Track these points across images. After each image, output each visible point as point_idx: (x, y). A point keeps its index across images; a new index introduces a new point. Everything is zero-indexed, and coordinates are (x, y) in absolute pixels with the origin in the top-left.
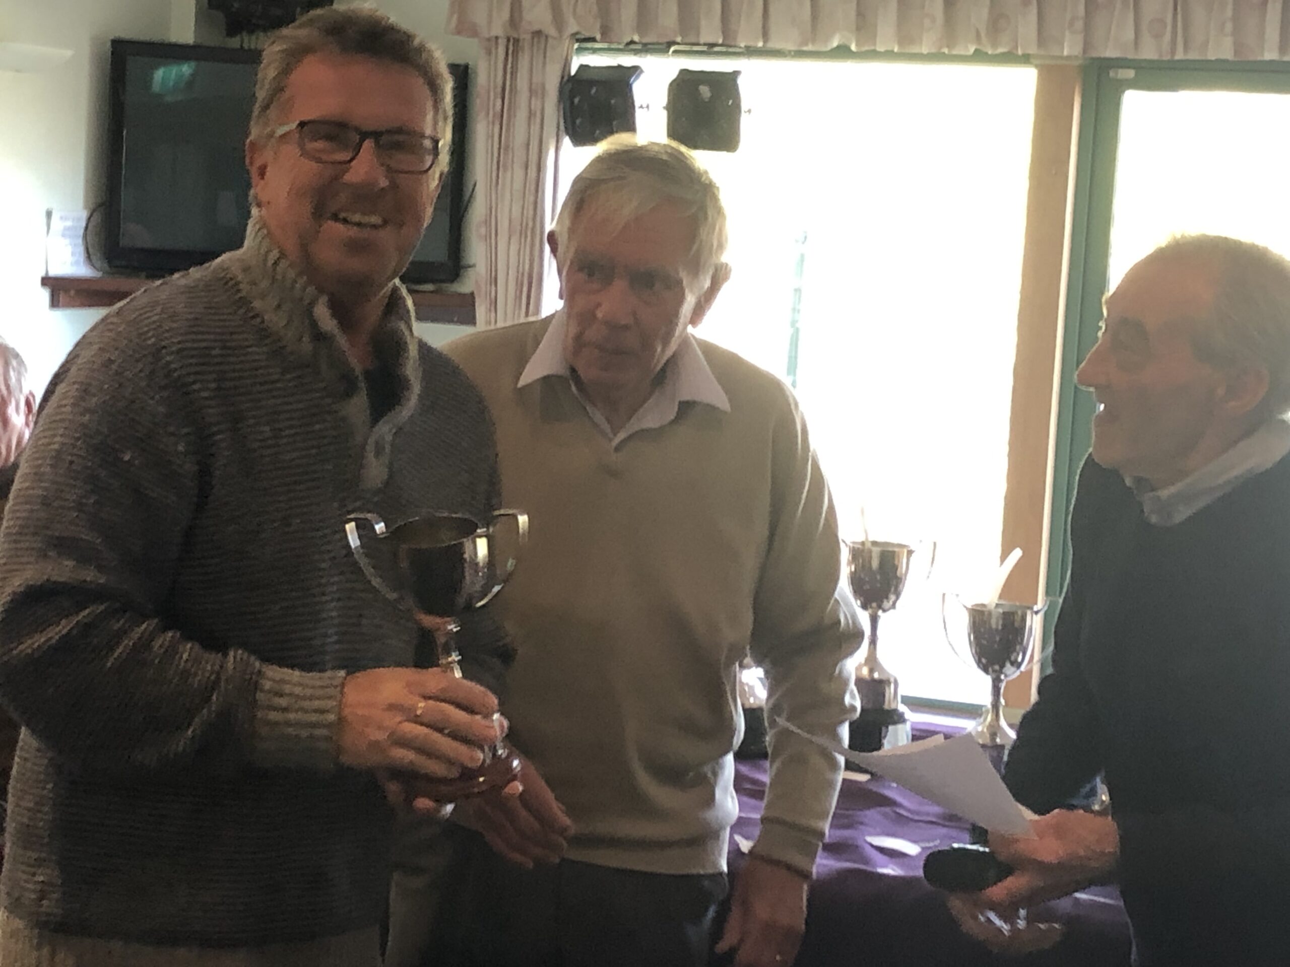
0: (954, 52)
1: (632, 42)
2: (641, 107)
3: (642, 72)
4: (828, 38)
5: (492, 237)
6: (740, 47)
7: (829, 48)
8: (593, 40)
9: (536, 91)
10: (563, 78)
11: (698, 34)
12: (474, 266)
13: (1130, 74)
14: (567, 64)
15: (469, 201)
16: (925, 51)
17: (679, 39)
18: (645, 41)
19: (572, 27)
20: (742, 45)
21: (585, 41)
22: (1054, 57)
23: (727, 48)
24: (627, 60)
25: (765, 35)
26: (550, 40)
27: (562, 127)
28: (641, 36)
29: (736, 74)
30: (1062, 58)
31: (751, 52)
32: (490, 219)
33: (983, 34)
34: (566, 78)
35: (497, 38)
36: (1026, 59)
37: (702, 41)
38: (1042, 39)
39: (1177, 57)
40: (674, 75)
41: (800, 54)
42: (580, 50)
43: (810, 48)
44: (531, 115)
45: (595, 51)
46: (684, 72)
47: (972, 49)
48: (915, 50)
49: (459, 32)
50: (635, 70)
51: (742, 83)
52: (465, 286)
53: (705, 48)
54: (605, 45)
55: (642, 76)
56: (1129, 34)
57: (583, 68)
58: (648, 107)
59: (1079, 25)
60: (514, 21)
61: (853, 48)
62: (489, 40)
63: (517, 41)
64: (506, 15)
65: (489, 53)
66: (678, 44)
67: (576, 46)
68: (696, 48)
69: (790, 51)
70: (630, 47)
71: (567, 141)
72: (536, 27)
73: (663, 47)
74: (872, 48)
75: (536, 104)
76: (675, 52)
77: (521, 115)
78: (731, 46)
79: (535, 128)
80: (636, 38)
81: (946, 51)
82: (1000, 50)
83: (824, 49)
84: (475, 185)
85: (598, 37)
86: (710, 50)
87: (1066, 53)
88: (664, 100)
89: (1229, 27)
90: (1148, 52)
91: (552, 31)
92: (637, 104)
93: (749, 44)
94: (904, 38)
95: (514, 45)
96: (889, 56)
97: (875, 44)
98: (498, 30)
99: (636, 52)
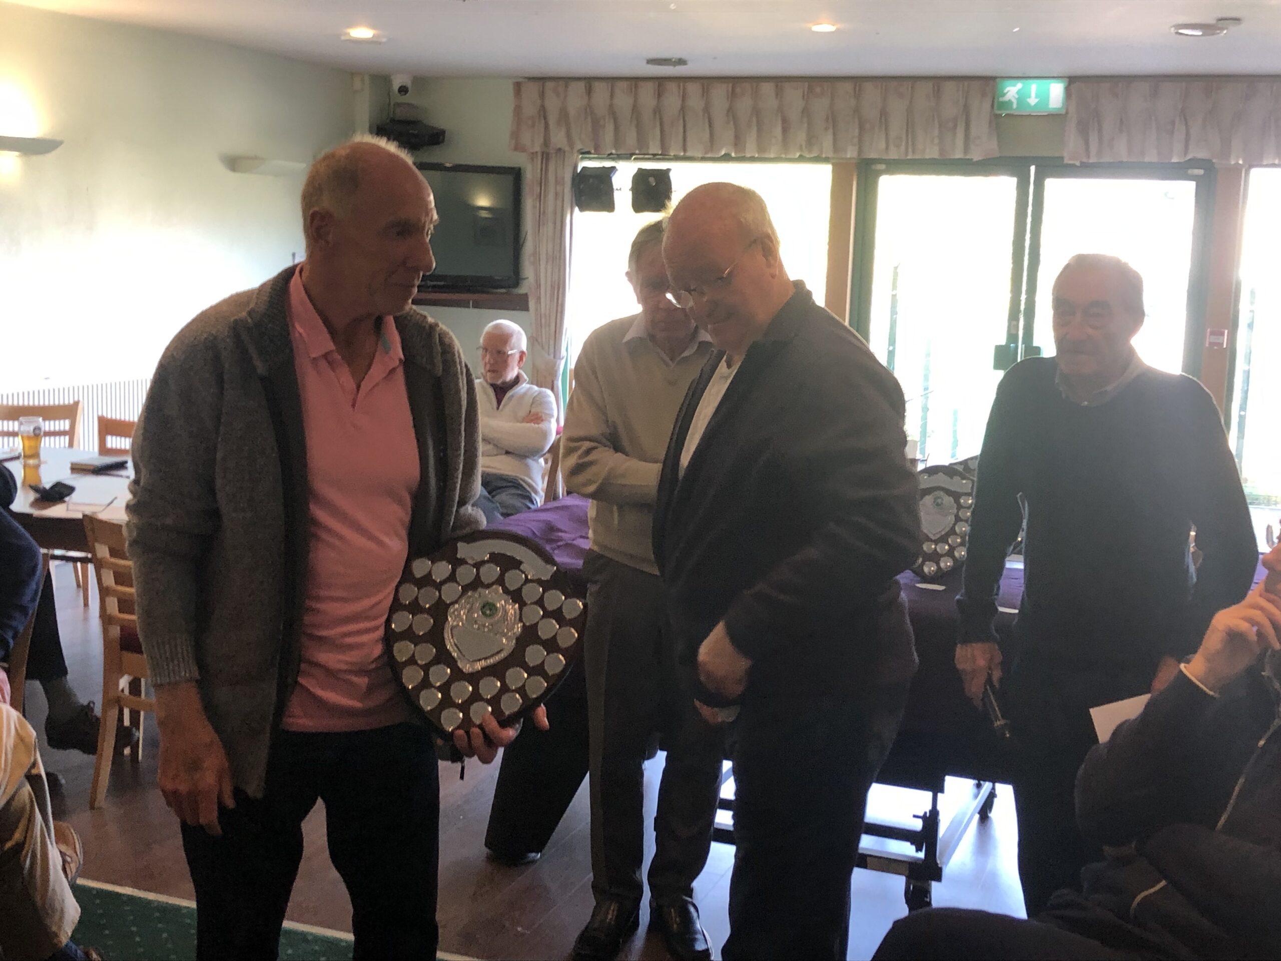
0: (789, 156)
1: (611, 154)
2: (617, 189)
3: (617, 170)
4: (719, 150)
5: (536, 262)
6: (671, 156)
7: (719, 156)
8: (589, 153)
9: (559, 182)
10: (573, 175)
11: (648, 148)
12: (527, 278)
13: (883, 167)
14: (576, 167)
15: (524, 242)
16: (772, 156)
17: (637, 152)
18: (619, 153)
19: (579, 146)
20: (672, 154)
21: (585, 154)
22: (842, 159)
23: (664, 156)
24: (608, 164)
25: (685, 150)
26: (566, 154)
27: (574, 201)
28: (616, 150)
29: (669, 170)
30: (846, 159)
31: (677, 158)
32: (536, 254)
33: (804, 147)
34: (575, 175)
35: (537, 152)
36: (826, 160)
37: (651, 152)
38: (836, 149)
39: (909, 157)
40: (635, 171)
41: (703, 159)
42: (582, 159)
43: (709, 155)
44: (556, 194)
45: (590, 159)
46: (640, 170)
47: (798, 155)
48: (767, 156)
49: (516, 149)
50: (613, 169)
51: (672, 175)
52: (522, 290)
53: (652, 156)
54: (596, 156)
55: (617, 172)
56: (883, 144)
57: (584, 168)
58: (620, 189)
59: (856, 140)
60: (546, 143)
61: (733, 155)
62: (533, 153)
63: (548, 154)
64: (542, 140)
65: (532, 160)
66: (636, 154)
67: (581, 156)
68: (646, 156)
69: (698, 158)
70: (610, 157)
71: (576, 209)
72: (559, 146)
73: (627, 157)
74: (743, 155)
75: (559, 188)
76: (635, 159)
77: (551, 196)
78: (666, 155)
79: (559, 203)
80: (614, 152)
81: (783, 156)
82: (812, 156)
83: (717, 156)
84: (526, 234)
85: (593, 151)
86: (654, 157)
87: (848, 156)
88: (630, 185)
89: (936, 141)
90: (893, 155)
91: (567, 148)
92: (615, 187)
93: (676, 154)
94: (761, 148)
95: (546, 157)
96: (752, 159)
97: (745, 153)
98: (537, 148)
99: (613, 159)
